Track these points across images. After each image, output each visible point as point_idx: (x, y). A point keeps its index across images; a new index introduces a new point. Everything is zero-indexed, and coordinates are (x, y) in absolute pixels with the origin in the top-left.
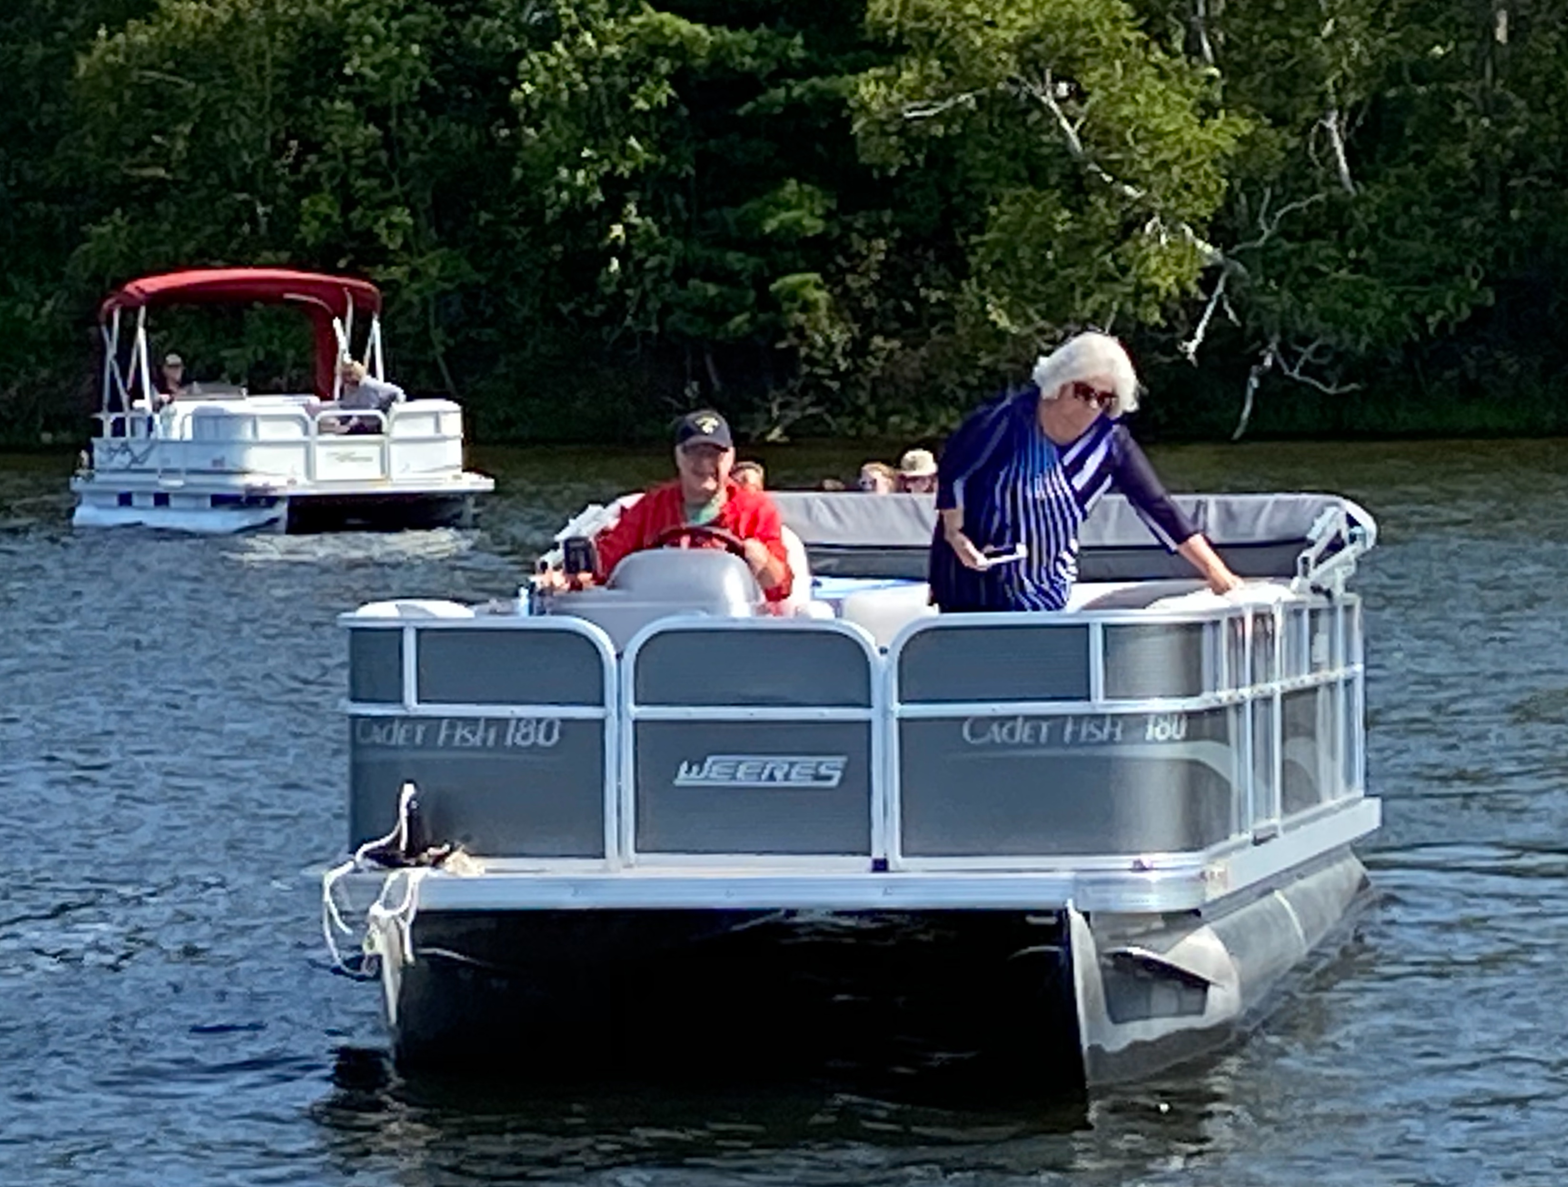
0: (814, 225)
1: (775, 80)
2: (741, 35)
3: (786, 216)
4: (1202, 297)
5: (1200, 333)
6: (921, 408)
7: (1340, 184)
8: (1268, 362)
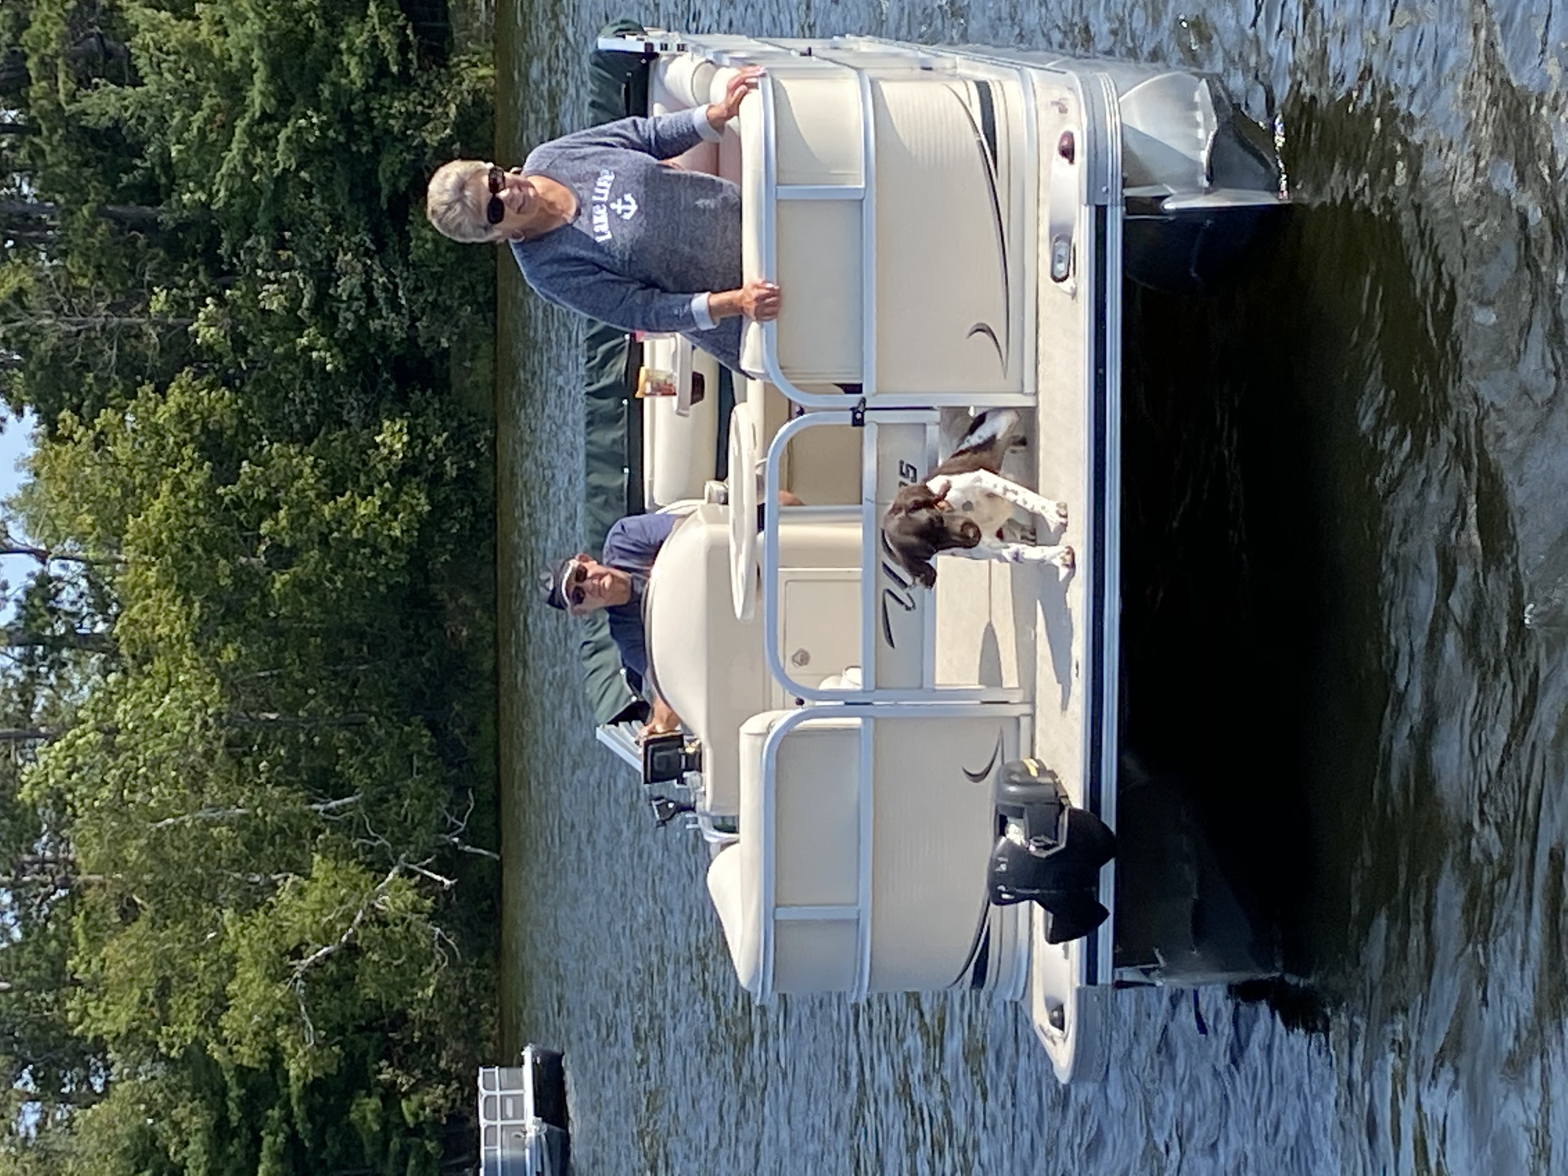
0: (374, 1103)
1: (292, 1126)
2: (265, 1145)
3: (369, 1116)
4: (418, 878)
5: (438, 878)
6: (481, 1040)
7: (357, 802)
8: (456, 840)
